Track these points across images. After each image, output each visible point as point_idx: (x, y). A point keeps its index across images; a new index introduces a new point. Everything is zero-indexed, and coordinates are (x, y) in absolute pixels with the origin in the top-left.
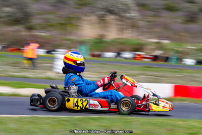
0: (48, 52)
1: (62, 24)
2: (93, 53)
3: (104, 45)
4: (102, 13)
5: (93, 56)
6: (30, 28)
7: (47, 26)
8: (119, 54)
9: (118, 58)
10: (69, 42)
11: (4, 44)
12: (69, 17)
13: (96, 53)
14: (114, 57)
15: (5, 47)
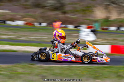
0: (75, 27)
1: (83, 10)
2: (103, 27)
3: (109, 23)
4: (108, 3)
5: (103, 29)
6: (65, 13)
7: (75, 11)
8: (119, 28)
9: (118, 31)
10: (88, 21)
11: (49, 22)
12: (88, 6)
13: (105, 28)
14: (116, 30)
15: (49, 24)
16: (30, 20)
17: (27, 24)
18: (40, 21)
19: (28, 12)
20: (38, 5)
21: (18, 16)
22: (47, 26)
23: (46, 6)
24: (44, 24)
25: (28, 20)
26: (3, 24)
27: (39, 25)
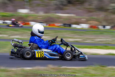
15: (113, 27)
16: (94, 23)
17: (91, 27)
18: (104, 24)
19: (92, 16)
20: (101, 9)
21: (82, 20)
22: (111, 29)
23: (108, 10)
24: (108, 27)
25: (93, 23)
26: (68, 28)
27: (103, 28)
